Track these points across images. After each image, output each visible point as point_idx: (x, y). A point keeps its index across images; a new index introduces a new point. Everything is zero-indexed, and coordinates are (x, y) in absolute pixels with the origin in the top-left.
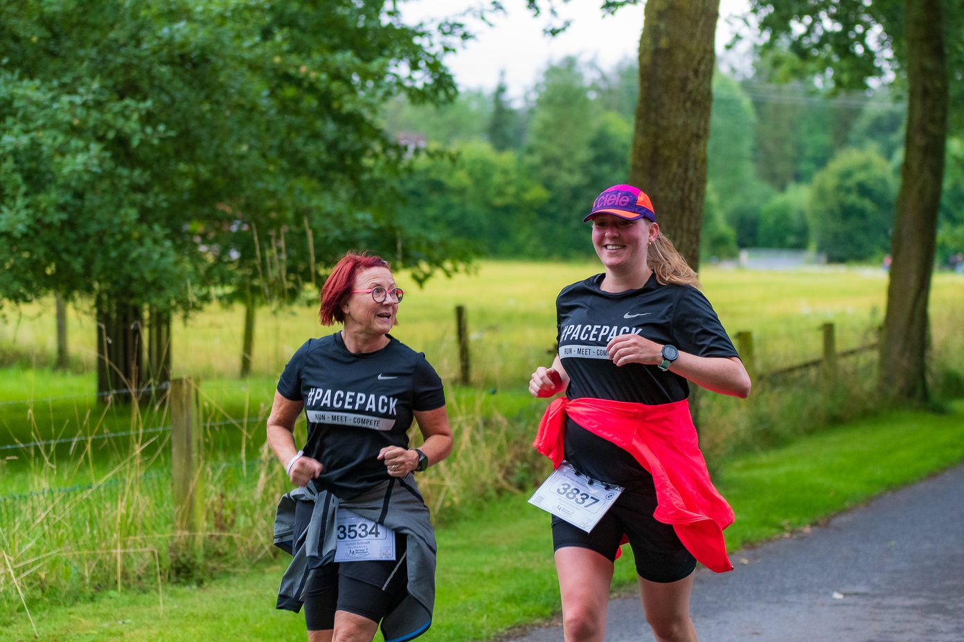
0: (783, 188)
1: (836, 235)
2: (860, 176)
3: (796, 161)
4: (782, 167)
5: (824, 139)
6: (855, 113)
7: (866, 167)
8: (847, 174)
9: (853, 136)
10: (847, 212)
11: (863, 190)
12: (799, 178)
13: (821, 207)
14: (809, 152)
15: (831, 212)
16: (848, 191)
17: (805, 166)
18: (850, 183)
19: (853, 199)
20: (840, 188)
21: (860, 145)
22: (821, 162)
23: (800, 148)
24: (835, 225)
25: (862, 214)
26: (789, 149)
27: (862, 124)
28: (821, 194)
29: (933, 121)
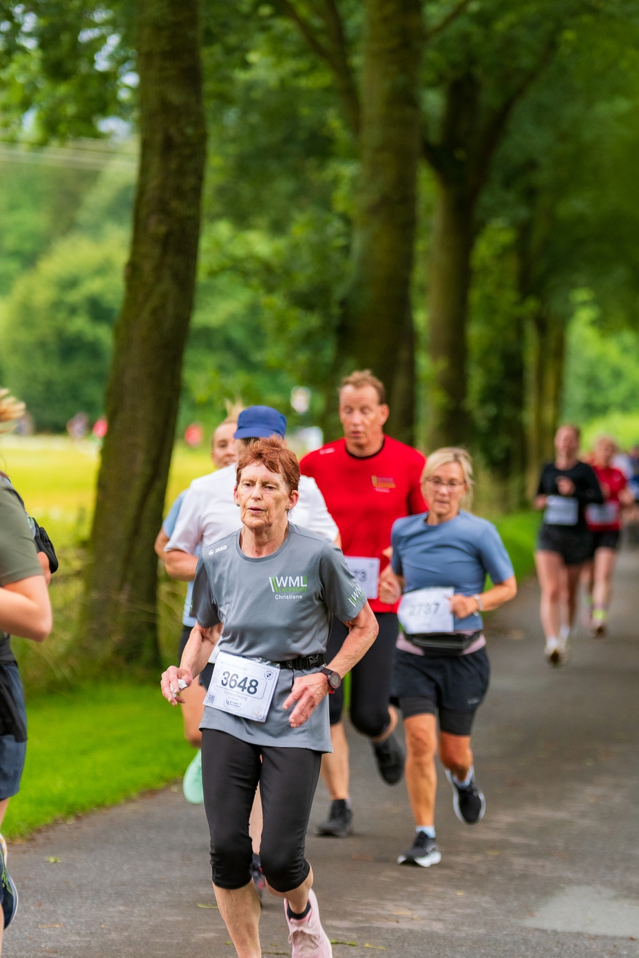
1: (49, 385)
2: (93, 286)
5: (35, 219)
6: (90, 177)
7: (102, 270)
8: (71, 283)
9: (83, 216)
10: (70, 348)
11: (97, 310)
13: (25, 337)
14: (10, 242)
15: (42, 345)
16: (73, 311)
18: (75, 296)
19: (80, 324)
20: (57, 305)
21: (95, 231)
22: (29, 259)
24: (48, 370)
25: (93, 350)
27: (99, 197)
28: (26, 315)
29: (179, 193)
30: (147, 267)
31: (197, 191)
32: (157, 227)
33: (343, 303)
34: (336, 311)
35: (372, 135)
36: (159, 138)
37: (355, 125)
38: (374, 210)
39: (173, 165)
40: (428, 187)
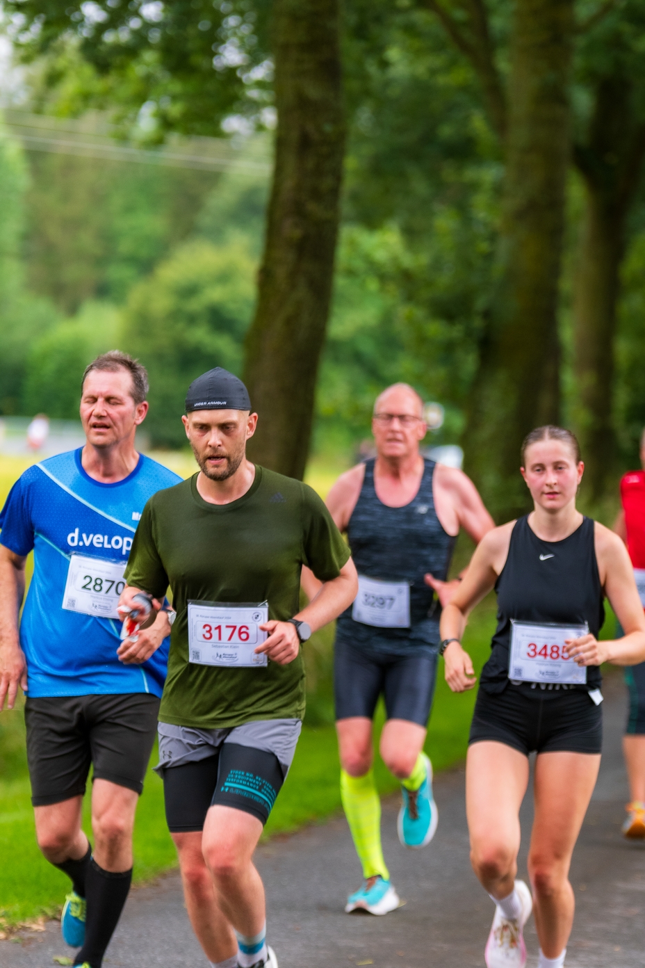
0: (73, 310)
2: (215, 294)
3: (101, 261)
4: (74, 273)
5: (152, 223)
6: (211, 178)
7: (224, 277)
8: (189, 291)
9: (205, 220)
11: (219, 320)
12: (103, 291)
14: (125, 247)
16: (192, 320)
17: (117, 273)
18: (195, 305)
19: (200, 335)
20: (175, 315)
21: (216, 236)
22: (146, 266)
23: (108, 238)
25: (212, 361)
26: (87, 241)
27: (222, 199)
28: (143, 325)
29: (316, 195)
30: (281, 272)
31: (335, 192)
32: (291, 230)
33: (487, 314)
34: (478, 323)
35: (519, 135)
36: (294, 136)
37: (500, 125)
38: (520, 215)
39: (310, 164)
40: (577, 193)
